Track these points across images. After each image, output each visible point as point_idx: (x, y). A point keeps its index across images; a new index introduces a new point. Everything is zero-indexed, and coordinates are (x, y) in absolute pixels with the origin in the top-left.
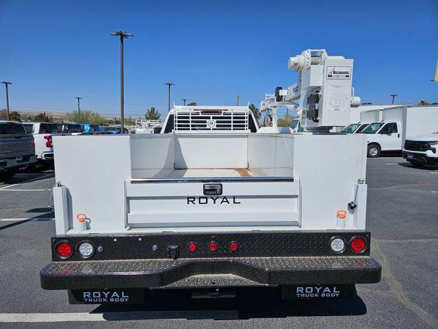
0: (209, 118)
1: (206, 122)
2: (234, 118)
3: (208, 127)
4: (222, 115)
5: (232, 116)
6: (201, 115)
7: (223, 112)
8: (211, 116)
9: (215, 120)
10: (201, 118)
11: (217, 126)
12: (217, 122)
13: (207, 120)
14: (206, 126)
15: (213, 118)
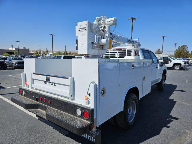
0: (116, 52)
1: (115, 54)
2: (127, 52)
3: (116, 57)
4: (122, 51)
5: (126, 51)
6: (113, 51)
7: (122, 49)
8: (117, 51)
9: (119, 53)
10: (113, 52)
11: (120, 56)
12: (120, 54)
13: (116, 53)
14: (115, 56)
15: (118, 52)
